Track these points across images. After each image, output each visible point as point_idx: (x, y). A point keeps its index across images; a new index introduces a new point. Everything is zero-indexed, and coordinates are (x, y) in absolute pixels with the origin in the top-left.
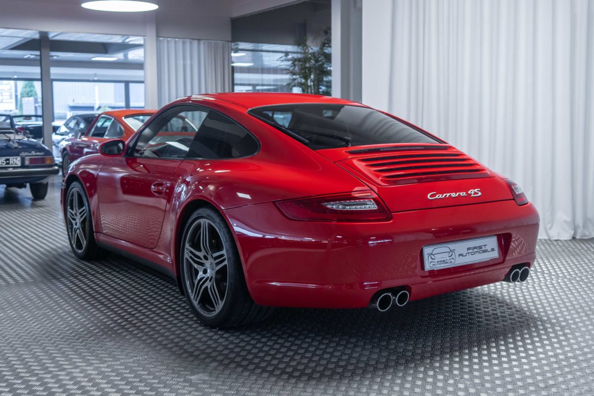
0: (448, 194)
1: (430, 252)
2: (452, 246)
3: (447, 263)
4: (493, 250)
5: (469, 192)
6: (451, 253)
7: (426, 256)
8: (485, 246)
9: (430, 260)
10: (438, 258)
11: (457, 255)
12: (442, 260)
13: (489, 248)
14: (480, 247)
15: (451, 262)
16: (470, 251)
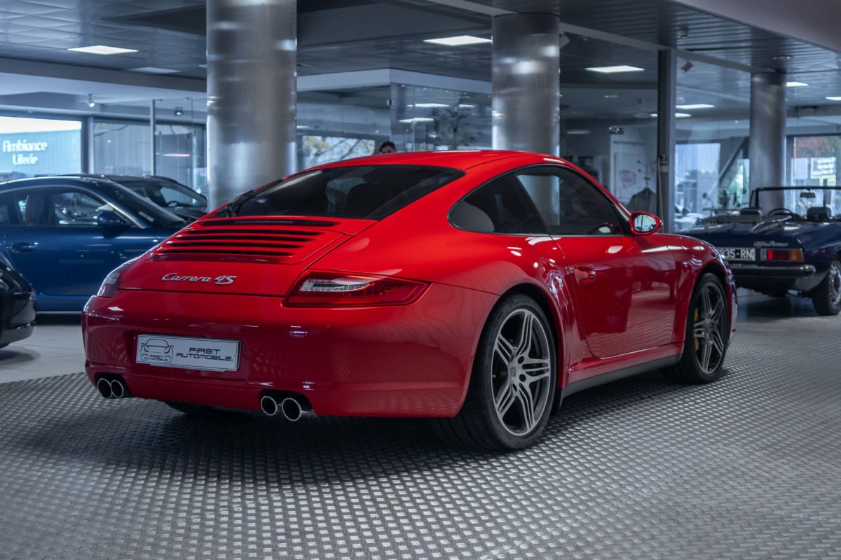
0: (187, 277)
1: (145, 342)
2: (171, 341)
3: (161, 360)
4: (228, 359)
5: (217, 279)
6: (168, 349)
7: (139, 346)
8: (217, 350)
9: (143, 352)
10: (153, 351)
11: (175, 354)
12: (157, 354)
13: (222, 354)
14: (209, 351)
15: (166, 360)
16: (192, 352)
